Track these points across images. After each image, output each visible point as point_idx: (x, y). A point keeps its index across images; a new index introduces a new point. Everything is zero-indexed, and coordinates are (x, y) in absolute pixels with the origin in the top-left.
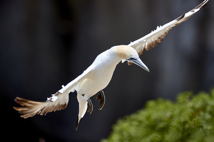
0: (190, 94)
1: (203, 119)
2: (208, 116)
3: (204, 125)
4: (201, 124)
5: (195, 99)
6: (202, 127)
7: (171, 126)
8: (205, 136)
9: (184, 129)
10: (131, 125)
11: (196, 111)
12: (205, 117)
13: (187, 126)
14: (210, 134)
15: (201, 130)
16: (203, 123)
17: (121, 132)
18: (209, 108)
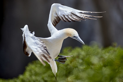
0: (70, 48)
1: (78, 63)
2: (81, 61)
3: (79, 66)
4: (77, 66)
5: (73, 51)
6: (77, 67)
7: (60, 67)
8: (79, 72)
9: (67, 68)
10: (36, 66)
11: (74, 58)
12: (79, 62)
13: (69, 67)
14: (82, 71)
15: (77, 69)
16: (78, 65)
17: (30, 71)
18: (81, 57)
